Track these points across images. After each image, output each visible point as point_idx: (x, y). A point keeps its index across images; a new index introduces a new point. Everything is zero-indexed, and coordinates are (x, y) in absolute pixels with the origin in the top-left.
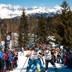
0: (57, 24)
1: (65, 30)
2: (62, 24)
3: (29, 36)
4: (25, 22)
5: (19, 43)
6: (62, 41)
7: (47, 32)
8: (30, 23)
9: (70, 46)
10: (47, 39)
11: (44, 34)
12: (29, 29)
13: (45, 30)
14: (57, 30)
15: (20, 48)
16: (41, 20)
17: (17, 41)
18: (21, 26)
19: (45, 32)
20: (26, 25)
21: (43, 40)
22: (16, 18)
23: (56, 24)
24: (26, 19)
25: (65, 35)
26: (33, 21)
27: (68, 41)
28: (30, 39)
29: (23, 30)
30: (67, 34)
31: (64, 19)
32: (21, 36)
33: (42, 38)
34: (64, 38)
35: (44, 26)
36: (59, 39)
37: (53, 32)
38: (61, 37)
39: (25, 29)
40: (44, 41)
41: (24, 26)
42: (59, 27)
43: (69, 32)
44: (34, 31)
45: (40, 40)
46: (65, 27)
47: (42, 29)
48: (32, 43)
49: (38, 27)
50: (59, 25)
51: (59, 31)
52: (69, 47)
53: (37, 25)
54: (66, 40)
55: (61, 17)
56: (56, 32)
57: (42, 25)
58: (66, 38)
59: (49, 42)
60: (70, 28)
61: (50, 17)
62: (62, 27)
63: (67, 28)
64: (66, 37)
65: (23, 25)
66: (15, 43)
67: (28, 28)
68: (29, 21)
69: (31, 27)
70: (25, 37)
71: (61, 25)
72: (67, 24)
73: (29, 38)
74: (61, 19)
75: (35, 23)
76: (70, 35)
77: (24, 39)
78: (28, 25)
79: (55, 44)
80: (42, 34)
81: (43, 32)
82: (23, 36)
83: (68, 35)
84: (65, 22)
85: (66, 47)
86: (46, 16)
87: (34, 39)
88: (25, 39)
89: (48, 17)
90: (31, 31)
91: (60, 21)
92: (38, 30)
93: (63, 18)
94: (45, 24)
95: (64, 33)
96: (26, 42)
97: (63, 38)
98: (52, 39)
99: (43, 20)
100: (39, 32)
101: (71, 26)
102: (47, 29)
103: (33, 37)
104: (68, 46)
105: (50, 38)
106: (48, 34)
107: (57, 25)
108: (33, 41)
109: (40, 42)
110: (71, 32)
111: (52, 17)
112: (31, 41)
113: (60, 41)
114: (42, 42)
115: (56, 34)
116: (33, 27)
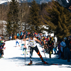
0: (51, 10)
1: (60, 17)
2: (56, 10)
3: (19, 23)
4: (15, 7)
5: (7, 31)
6: (56, 29)
7: (40, 19)
8: (20, 8)
9: (64, 35)
10: (39, 27)
11: (36, 22)
12: (20, 16)
13: (37, 17)
14: (50, 17)
15: (9, 36)
16: (33, 6)
17: (5, 29)
18: (10, 12)
19: (37, 20)
20: (16, 11)
21: (35, 28)
22: (5, 4)
23: (49, 10)
24: (16, 5)
25: (59, 23)
26: (24, 6)
27: (63, 29)
28: (20, 28)
29: (13, 16)
30: (61, 21)
31: (58, 5)
32: (10, 24)
33: (34, 26)
34: (58, 27)
35: (36, 12)
36: (52, 27)
37: (46, 19)
38: (55, 25)
39: (15, 15)
40: (36, 30)
41: (13, 13)
42: (53, 14)
43: (64, 19)
44: (25, 18)
45: (31, 28)
46: (60, 14)
47: (33, 15)
48: (22, 31)
49: (29, 13)
50: (53, 12)
51: (53, 18)
52: (63, 37)
53: (28, 12)
54: (60, 28)
55: (55, 2)
56: (49, 19)
57: (34, 11)
58: (61, 27)
59: (41, 31)
60: (65, 16)
61: (44, 3)
62: (56, 13)
63: (62, 15)
64: (60, 25)
65: (13, 11)
66: (3, 31)
67: (18, 15)
68: (19, 7)
69: (21, 14)
70: (14, 25)
71: (55, 12)
72: (62, 11)
73: (19, 26)
74: (55, 4)
75: (26, 9)
76: (65, 23)
77: (13, 27)
78: (18, 11)
79: (48, 33)
80: (34, 21)
81: (35, 19)
82: (12, 23)
83: (62, 23)
84: (59, 8)
85: (59, 36)
86: (40, 3)
87: (25, 27)
88: (15, 26)
89: (42, 3)
90: (21, 18)
91: (54, 7)
92: (30, 17)
93: (57, 3)
94: (37, 10)
95: (58, 20)
96: (15, 30)
97: (56, 26)
98: (45, 27)
99: (36, 6)
100: (31, 19)
101: (66, 13)
102: (39, 16)
103: (24, 24)
104: (62, 35)
105: (43, 27)
106: (40, 22)
107: (50, 12)
108: (24, 29)
109: (31, 31)
110: (66, 20)
111: (46, 4)
112: (21, 29)
113: (54, 29)
114: (34, 31)
115: (49, 22)
116: (24, 13)
